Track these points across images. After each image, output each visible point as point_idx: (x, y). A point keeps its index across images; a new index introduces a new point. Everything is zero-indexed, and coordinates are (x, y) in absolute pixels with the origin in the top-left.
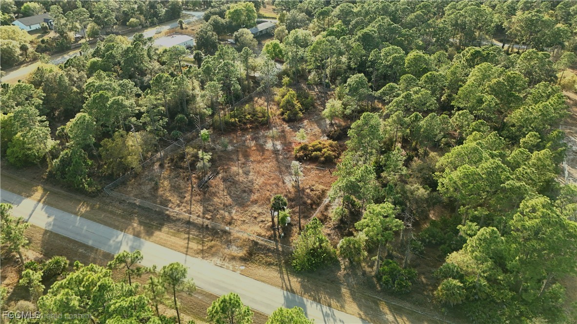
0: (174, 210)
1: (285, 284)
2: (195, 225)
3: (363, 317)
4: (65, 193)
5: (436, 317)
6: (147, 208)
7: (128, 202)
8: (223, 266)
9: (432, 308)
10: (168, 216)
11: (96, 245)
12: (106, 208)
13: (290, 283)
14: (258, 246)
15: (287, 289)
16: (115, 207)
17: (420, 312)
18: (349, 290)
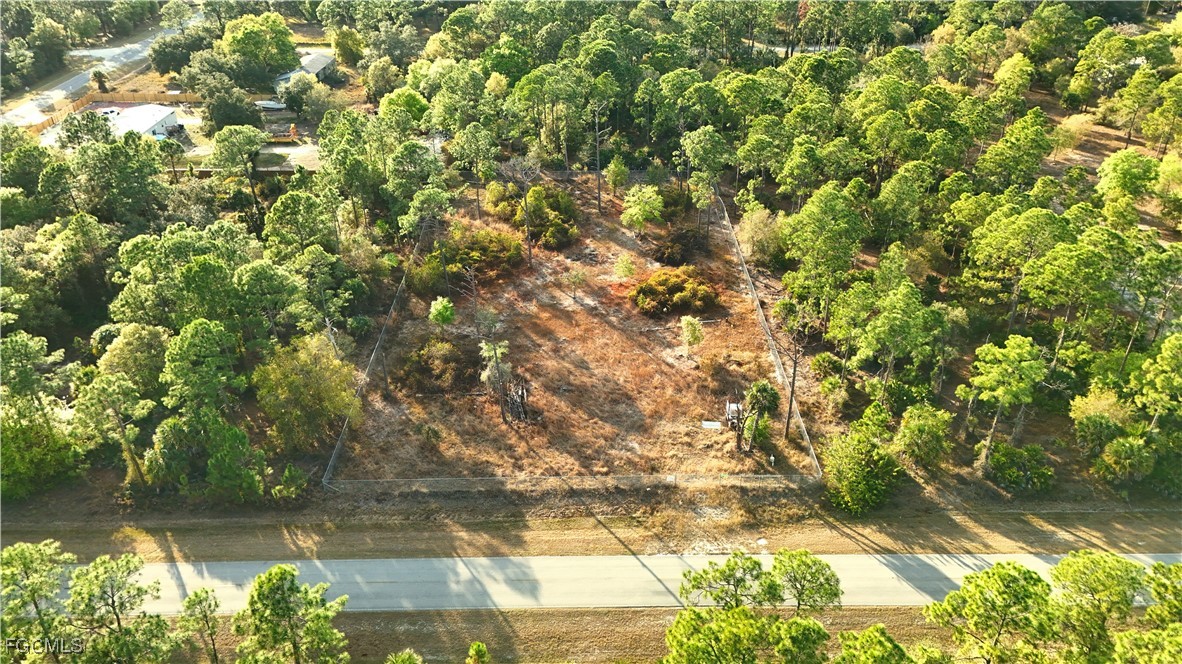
0: (518, 481)
1: (864, 544)
2: (592, 494)
3: (1033, 550)
4: (217, 522)
5: (1117, 510)
6: (456, 492)
7: (396, 493)
8: (725, 551)
9: (1104, 498)
10: (520, 494)
11: (428, 604)
12: (354, 521)
13: (867, 538)
14: (750, 494)
15: (877, 552)
16: (376, 513)
17: (1091, 511)
18: (964, 514)
